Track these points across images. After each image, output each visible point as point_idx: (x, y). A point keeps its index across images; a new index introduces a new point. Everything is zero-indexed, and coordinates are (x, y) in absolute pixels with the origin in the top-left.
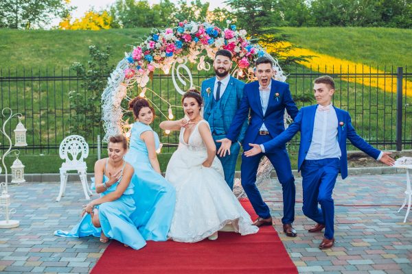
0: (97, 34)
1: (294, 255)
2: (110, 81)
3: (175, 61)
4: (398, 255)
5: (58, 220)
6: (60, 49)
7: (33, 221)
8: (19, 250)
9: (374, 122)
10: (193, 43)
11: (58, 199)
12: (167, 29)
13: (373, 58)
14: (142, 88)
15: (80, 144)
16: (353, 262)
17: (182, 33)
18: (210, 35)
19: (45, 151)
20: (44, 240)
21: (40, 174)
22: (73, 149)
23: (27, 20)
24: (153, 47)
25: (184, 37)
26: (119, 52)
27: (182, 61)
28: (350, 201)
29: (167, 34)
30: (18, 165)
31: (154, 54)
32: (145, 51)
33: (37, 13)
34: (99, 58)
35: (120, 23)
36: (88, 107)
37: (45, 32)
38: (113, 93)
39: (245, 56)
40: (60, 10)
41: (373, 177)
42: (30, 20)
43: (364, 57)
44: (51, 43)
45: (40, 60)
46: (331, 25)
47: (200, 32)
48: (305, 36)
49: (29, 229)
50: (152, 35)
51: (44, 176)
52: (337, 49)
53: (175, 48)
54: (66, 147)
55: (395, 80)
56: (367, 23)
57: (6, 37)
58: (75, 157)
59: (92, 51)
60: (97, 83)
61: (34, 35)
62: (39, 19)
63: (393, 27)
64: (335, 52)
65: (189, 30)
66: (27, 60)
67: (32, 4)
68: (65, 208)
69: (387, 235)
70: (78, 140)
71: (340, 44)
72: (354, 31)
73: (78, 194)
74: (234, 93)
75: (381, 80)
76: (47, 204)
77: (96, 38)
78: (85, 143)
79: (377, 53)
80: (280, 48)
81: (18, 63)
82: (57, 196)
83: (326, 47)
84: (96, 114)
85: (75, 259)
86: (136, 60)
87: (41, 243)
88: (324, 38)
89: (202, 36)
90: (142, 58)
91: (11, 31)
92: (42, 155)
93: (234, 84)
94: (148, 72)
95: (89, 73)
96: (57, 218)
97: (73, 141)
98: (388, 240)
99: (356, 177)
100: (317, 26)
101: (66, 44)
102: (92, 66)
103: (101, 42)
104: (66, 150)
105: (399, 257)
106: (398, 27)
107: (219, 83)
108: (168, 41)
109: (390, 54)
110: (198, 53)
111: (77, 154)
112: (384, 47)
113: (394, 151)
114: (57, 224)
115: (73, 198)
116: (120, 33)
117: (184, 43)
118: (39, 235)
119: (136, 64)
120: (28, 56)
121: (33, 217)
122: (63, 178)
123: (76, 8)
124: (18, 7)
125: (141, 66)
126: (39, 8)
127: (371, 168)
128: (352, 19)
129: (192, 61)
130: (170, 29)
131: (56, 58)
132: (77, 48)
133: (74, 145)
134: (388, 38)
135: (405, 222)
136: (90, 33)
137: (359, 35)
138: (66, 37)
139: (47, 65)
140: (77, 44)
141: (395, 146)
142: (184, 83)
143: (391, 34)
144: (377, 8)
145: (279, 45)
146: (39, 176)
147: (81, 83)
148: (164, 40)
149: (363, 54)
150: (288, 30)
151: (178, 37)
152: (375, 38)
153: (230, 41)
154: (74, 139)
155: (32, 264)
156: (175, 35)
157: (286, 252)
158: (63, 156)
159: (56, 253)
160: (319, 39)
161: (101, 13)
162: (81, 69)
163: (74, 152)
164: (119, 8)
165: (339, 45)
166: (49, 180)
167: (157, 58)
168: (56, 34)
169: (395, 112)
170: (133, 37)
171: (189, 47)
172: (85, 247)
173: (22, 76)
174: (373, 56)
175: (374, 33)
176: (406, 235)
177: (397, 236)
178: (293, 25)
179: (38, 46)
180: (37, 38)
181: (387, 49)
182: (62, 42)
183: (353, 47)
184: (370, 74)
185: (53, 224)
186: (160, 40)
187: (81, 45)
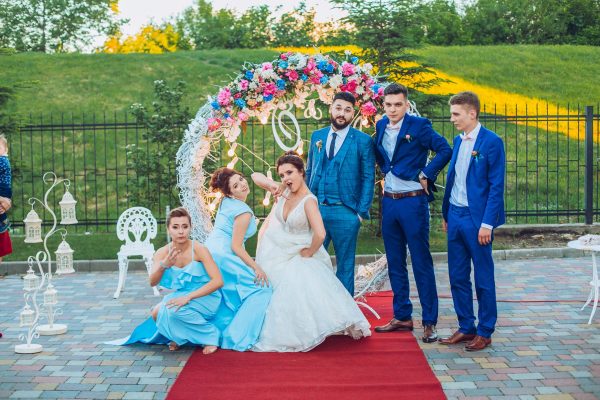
0: (159, 59)
1: (438, 367)
2: (188, 134)
3: (274, 107)
4: (577, 367)
5: (118, 324)
6: (108, 81)
7: (85, 325)
8: (72, 363)
9: (553, 184)
10: (301, 82)
11: (117, 295)
12: (265, 64)
13: (554, 91)
14: (231, 144)
15: (146, 220)
16: (515, 377)
17: (285, 69)
18: (322, 71)
19: (91, 228)
20: (104, 350)
21: (87, 261)
22: (135, 225)
23: (59, 39)
24: (246, 88)
25: (288, 74)
26: (191, 85)
27: (285, 107)
28: (516, 295)
29: (265, 72)
30: (64, 249)
31: (247, 98)
32: (235, 94)
33: (72, 28)
34: (167, 98)
35: (192, 40)
36: (153, 166)
37: (86, 57)
38: (192, 150)
39: (371, 99)
40: (106, 24)
41: (549, 261)
42: (63, 39)
43: (542, 88)
44: (95, 73)
45: (80, 97)
46: (496, 42)
47: (310, 67)
48: (456, 59)
49: (81, 336)
50: (244, 72)
51: (94, 264)
52: (504, 78)
53: (276, 89)
54: (127, 224)
55: (583, 124)
56: (546, 38)
57: (31, 65)
58: (138, 237)
59: (158, 88)
60: (164, 132)
61: (70, 62)
62: (76, 37)
63: (583, 44)
64: (499, 81)
65: (295, 64)
66: (61, 97)
67: (66, 15)
68: (127, 307)
69: (564, 341)
70: (142, 213)
71: (507, 70)
72: (527, 51)
73: (143, 288)
74: (354, 148)
75: (563, 124)
76: (101, 302)
77: (158, 65)
78: (152, 217)
79: (560, 82)
80: (420, 81)
81: (49, 101)
82: (115, 291)
83: (488, 75)
84: (163, 177)
85: (147, 375)
86: (223, 106)
87: (100, 353)
88: (484, 61)
89: (312, 72)
90: (231, 104)
91: (37, 55)
92: (87, 233)
93: (354, 137)
94: (239, 122)
95: (154, 119)
96: (118, 321)
97: (135, 216)
98: (566, 347)
99: (528, 262)
100: (473, 44)
101: (116, 74)
102: (158, 109)
103: (165, 70)
104: (126, 228)
105: (578, 370)
106: (590, 43)
107: (335, 135)
108: (266, 80)
109: (580, 84)
110: (306, 95)
111: (142, 232)
112: (571, 74)
113: (582, 224)
114: (118, 328)
115: (136, 293)
116: (192, 57)
117: (288, 82)
118: (96, 343)
119: (223, 111)
120: (62, 92)
121: (85, 320)
122: (123, 266)
123: (128, 21)
124: (45, 21)
125: (231, 114)
126: (76, 22)
127: (549, 248)
128: (525, 32)
129: (299, 106)
130: (269, 64)
131: (102, 94)
132: (131, 80)
133: (137, 221)
134: (577, 60)
135: (590, 322)
136: (151, 59)
137: (535, 57)
138: (114, 65)
139: (90, 105)
140: (132, 74)
141: (583, 217)
142: (289, 136)
143: (580, 55)
144: (561, 15)
145: (417, 77)
146: (87, 264)
147: (143, 132)
148: (260, 78)
149: (541, 84)
150: (428, 51)
151: (280, 74)
152: (558, 62)
153: (350, 79)
154: (137, 212)
155: (93, 381)
156: (276, 71)
157: (427, 363)
158: (122, 235)
159: (122, 367)
160: (477, 63)
161: (164, 28)
162: (142, 114)
163: (138, 230)
164: (189, 21)
165: (506, 72)
166: (101, 269)
167: (252, 102)
168: (100, 60)
169: (583, 170)
170: (211, 63)
171: (295, 87)
172: (159, 358)
173: (59, 123)
174: (554, 87)
175: (556, 53)
176: (589, 341)
177: (578, 342)
178: (440, 43)
179: (76, 78)
180: (75, 66)
181: (575, 77)
182: (110, 71)
183: (526, 74)
184: (547, 116)
185: (113, 329)
186: (255, 79)
187: (137, 75)
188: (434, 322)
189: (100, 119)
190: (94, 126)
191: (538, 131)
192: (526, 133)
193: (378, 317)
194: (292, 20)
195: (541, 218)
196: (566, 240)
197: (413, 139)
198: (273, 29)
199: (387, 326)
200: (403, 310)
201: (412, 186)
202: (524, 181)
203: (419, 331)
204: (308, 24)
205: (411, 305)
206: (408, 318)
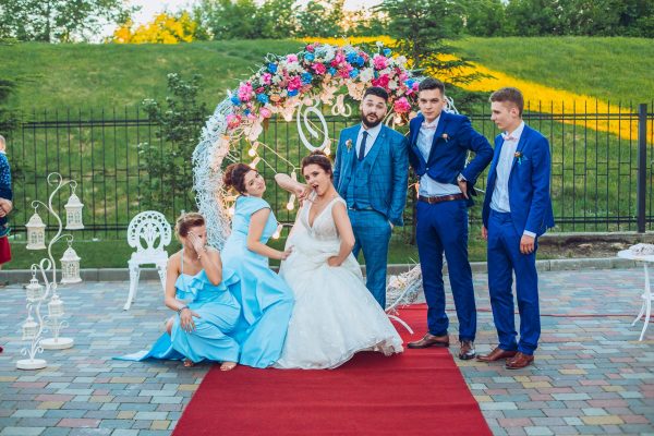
0: (174, 50)
1: (475, 387)
2: (205, 132)
3: (300, 103)
4: (627, 387)
5: (129, 338)
6: (117, 74)
7: (92, 339)
8: (78, 380)
9: (602, 188)
10: (328, 76)
11: (127, 306)
12: (289, 56)
13: (605, 87)
14: (253, 143)
15: (159, 225)
16: (559, 397)
17: (311, 61)
18: (352, 64)
19: (100, 233)
20: (113, 366)
21: (95, 270)
22: (148, 231)
23: (64, 28)
24: (268, 82)
25: (314, 67)
26: (208, 78)
27: (311, 103)
28: (562, 308)
29: (290, 64)
30: (70, 256)
31: (271, 93)
32: (257, 88)
33: (79, 16)
34: (182, 93)
35: (210, 30)
36: (168, 167)
37: (94, 47)
38: (210, 150)
39: (404, 95)
40: (116, 12)
41: (599, 273)
42: (69, 27)
43: (591, 84)
44: (103, 65)
45: (86, 90)
46: (541, 33)
47: (338, 59)
48: (498, 51)
49: (88, 351)
50: (267, 65)
51: (102, 273)
52: (550, 73)
53: (301, 84)
54: (138, 230)
55: (635, 123)
56: (597, 29)
57: (33, 56)
58: (150, 244)
59: (172, 82)
60: (178, 130)
61: (76, 53)
62: (83, 26)
63: (636, 36)
64: (545, 76)
65: (322, 56)
66: (68, 92)
67: (72, 1)
68: (138, 319)
69: (612, 359)
70: (155, 218)
71: (554, 64)
72: (575, 43)
73: (156, 299)
74: (386, 147)
75: (615, 123)
76: (111, 314)
77: (173, 57)
78: (166, 222)
79: (611, 77)
80: (459, 76)
81: (53, 95)
82: (125, 302)
83: (532, 69)
84: (178, 178)
85: (161, 393)
86: (243, 102)
87: (108, 370)
88: (529, 54)
89: (341, 65)
90: (252, 99)
91: (40, 45)
92: (95, 240)
93: (386, 137)
94: (262, 119)
95: (167, 115)
96: (128, 335)
97: (148, 221)
98: (615, 365)
99: (574, 273)
100: (517, 35)
101: (127, 66)
102: (172, 105)
103: (180, 62)
104: (138, 233)
105: (628, 390)
106: (644, 35)
107: (365, 134)
108: (291, 74)
109: (632, 80)
110: (334, 90)
111: (154, 239)
112: (623, 69)
113: (634, 233)
114: (128, 343)
115: (148, 305)
116: (210, 48)
117: (315, 76)
118: (104, 358)
119: (244, 107)
120: (67, 86)
121: (92, 333)
122: (134, 275)
123: (139, 8)
124: (49, 8)
125: (252, 110)
126: (83, 9)
127: (598, 259)
128: (574, 23)
129: (326, 102)
130: (294, 56)
131: (111, 88)
132: (144, 72)
133: (150, 226)
134: (630, 54)
135: (641, 339)
136: (165, 50)
137: (583, 49)
138: (125, 56)
139: (99, 100)
140: (144, 67)
141: (635, 224)
142: (315, 134)
143: (634, 48)
144: (613, 5)
145: (456, 71)
146: (94, 273)
147: (156, 130)
148: (284, 71)
149: (590, 79)
150: (468, 42)
151: (306, 67)
152: (609, 55)
153: (382, 73)
154: (150, 217)
155: (101, 399)
156: (301, 64)
157: (463, 382)
158: (133, 242)
159: (133, 384)
160: (522, 56)
161: (179, 16)
162: (155, 110)
163: (150, 236)
164: (207, 8)
165: (552, 66)
166: (111, 278)
167: (275, 98)
168: (109, 50)
169: (635, 173)
170: (232, 54)
171: (322, 81)
172: (173, 375)
173: (65, 119)
174: (605, 83)
175: (607, 46)
176: (641, 359)
177: (628, 360)
178: (480, 34)
179: (83, 70)
180: (82, 57)
181: (627, 72)
182: (120, 62)
183: (574, 68)
184: (597, 115)
185: (123, 343)
186: (279, 72)
187: (150, 67)
188: (472, 338)
189: (109, 115)
190: (103, 123)
191: (586, 130)
192: (574, 133)
193: (412, 332)
194: (320, 8)
195: (589, 226)
196: (616, 250)
197: (451, 138)
198: (298, 17)
199: (421, 342)
200: (438, 324)
201: (450, 190)
202: (571, 185)
203: (455, 347)
204: (336, 12)
205: (447, 319)
206: (444, 332)
